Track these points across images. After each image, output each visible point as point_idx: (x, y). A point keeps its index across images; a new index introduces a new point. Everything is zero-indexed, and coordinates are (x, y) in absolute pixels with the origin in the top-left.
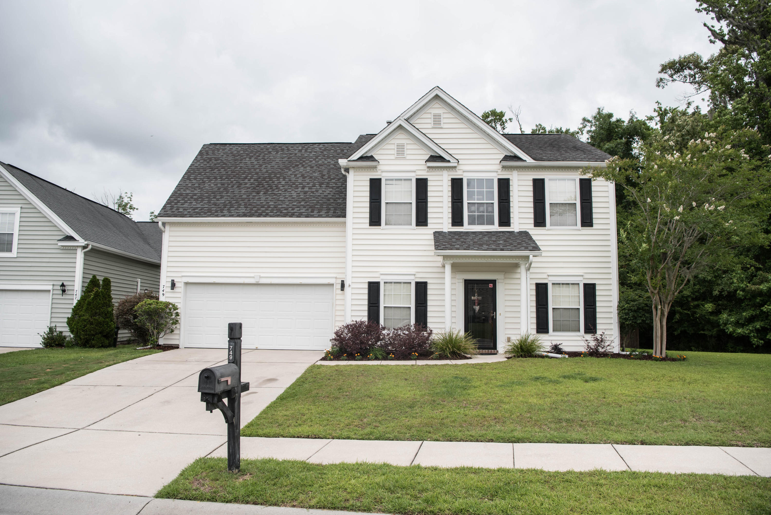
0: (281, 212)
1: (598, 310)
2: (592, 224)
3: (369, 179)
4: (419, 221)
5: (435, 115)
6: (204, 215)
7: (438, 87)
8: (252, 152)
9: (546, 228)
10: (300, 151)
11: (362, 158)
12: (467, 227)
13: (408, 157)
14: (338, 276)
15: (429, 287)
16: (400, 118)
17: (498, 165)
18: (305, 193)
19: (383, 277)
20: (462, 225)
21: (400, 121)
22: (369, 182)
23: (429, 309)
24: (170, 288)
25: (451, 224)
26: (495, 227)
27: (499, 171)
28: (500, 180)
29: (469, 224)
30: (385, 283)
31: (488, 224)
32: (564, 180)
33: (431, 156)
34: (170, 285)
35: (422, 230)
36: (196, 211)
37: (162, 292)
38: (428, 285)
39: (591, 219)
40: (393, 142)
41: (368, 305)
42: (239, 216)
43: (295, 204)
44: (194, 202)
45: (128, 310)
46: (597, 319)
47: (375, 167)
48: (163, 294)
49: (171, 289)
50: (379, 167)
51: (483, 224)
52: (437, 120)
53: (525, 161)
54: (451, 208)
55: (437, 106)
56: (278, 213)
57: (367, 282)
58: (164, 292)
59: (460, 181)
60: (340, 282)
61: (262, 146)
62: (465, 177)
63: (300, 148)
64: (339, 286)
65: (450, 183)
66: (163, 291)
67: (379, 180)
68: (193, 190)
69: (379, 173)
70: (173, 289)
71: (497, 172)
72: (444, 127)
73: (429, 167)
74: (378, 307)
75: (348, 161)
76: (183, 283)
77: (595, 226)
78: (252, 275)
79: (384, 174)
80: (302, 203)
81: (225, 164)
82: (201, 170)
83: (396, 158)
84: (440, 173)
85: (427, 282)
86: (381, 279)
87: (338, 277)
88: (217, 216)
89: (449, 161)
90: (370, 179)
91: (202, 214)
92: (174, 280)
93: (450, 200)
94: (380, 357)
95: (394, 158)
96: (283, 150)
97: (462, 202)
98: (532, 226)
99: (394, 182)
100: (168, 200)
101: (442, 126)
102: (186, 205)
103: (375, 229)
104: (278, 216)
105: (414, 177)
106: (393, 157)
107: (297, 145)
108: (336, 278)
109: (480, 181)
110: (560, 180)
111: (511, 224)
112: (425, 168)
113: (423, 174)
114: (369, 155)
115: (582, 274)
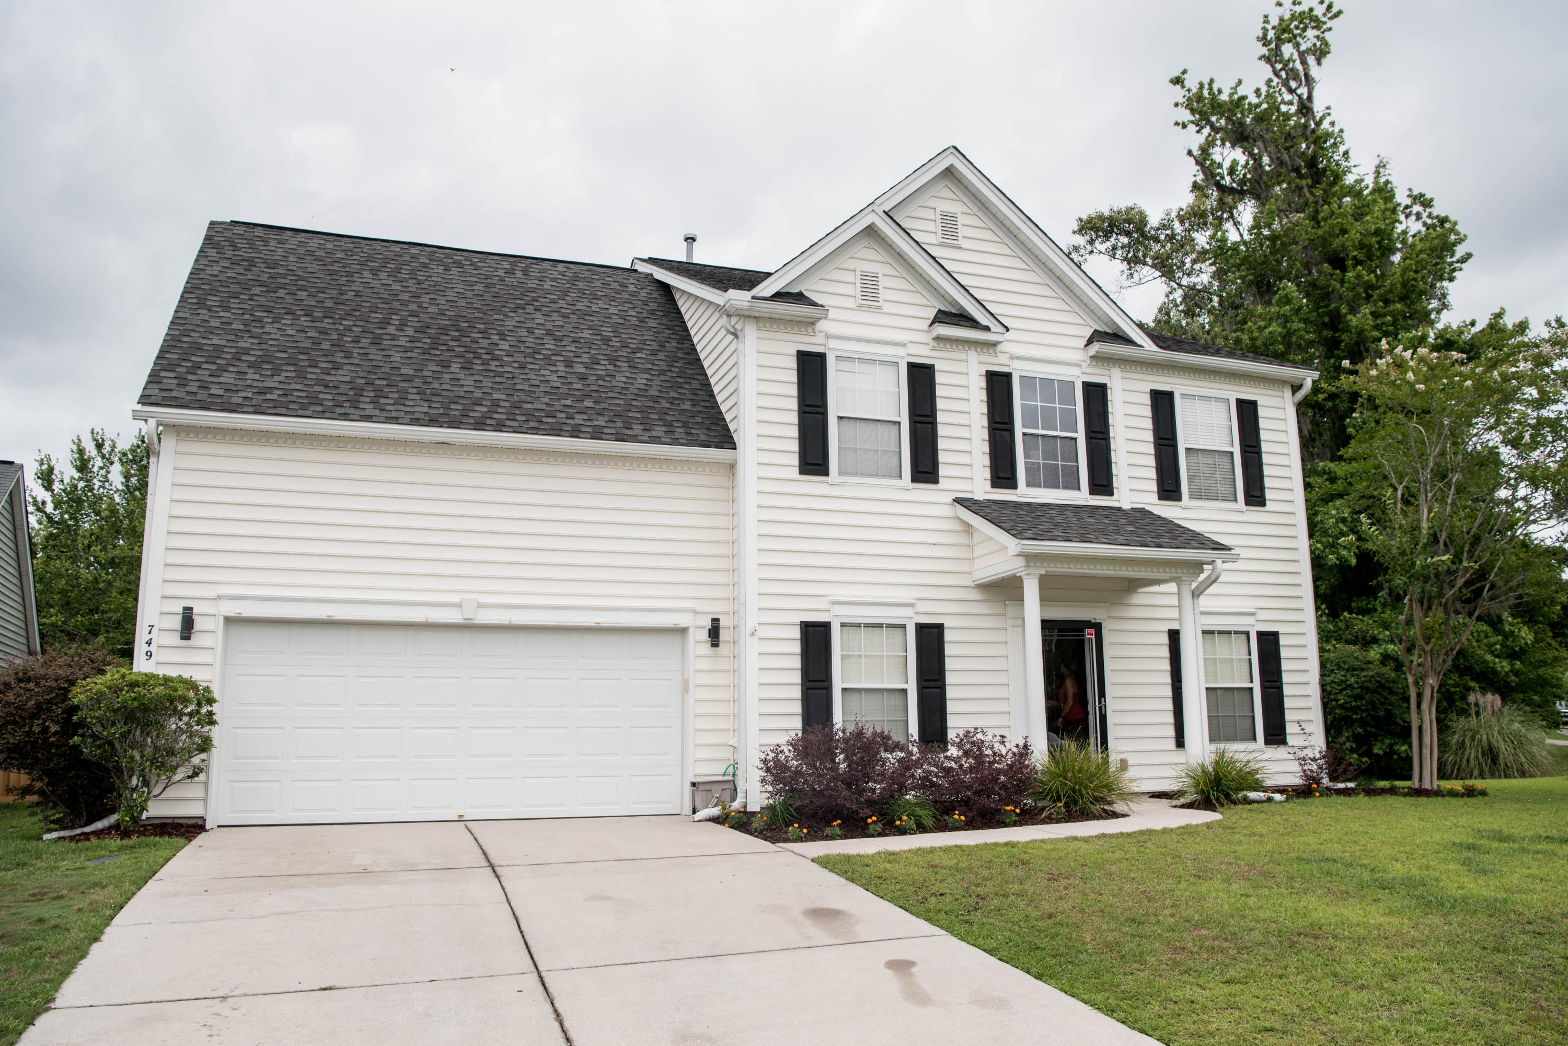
0: (540, 422)
1: (1287, 691)
2: (1265, 500)
3: (795, 353)
4: (920, 469)
5: (944, 216)
6: (300, 412)
7: (955, 148)
8: (371, 258)
9: (1182, 503)
10: (510, 272)
11: (779, 296)
12: (1024, 493)
13: (887, 308)
14: (700, 606)
15: (948, 636)
16: (874, 207)
17: (1081, 352)
18: (582, 378)
19: (838, 610)
20: (1014, 486)
21: (873, 215)
22: (795, 358)
23: (950, 693)
24: (178, 635)
25: (989, 483)
26: (1082, 496)
27: (1085, 365)
28: (1087, 386)
29: (1029, 484)
30: (843, 625)
31: (1066, 487)
32: (1208, 398)
33: (940, 311)
34: (176, 623)
35: (924, 491)
36: (269, 396)
37: (146, 648)
38: (946, 631)
39: (1262, 488)
40: (851, 264)
41: (803, 685)
42: (415, 422)
43: (569, 402)
44: (251, 371)
45: (38, 705)
46: (1287, 712)
47: (813, 323)
48: (149, 655)
49: (183, 638)
50: (822, 325)
51: (1056, 486)
52: (949, 224)
53: (1142, 346)
54: (987, 444)
55: (946, 193)
56: (532, 424)
57: (798, 622)
58: (153, 648)
59: (1005, 378)
60: (709, 624)
61: (397, 248)
62: (1018, 370)
63: (507, 266)
64: (704, 635)
65: (983, 383)
66: (149, 643)
67: (822, 357)
68: (233, 338)
69: (819, 339)
70: (188, 638)
71: (1079, 366)
72: (964, 246)
73: (938, 339)
74: (828, 689)
75: (753, 298)
76: (221, 620)
77: (1270, 506)
78: (456, 598)
79: (832, 344)
80: (588, 403)
81: (301, 278)
82: (235, 288)
83: (860, 306)
84: (961, 355)
85: (942, 625)
86: (834, 616)
87: (699, 609)
88: (345, 417)
89: (987, 329)
90: (798, 351)
91: (292, 406)
92: (191, 609)
93: (986, 424)
94: (929, 822)
95: (853, 306)
96: (459, 264)
97: (1011, 431)
98: (1154, 497)
99: (857, 367)
100: (158, 357)
101: (962, 243)
102: (227, 378)
103: (814, 484)
104: (536, 431)
105: (904, 357)
106: (851, 303)
107: (495, 257)
108: (695, 612)
109: (1047, 383)
110: (1201, 397)
111: (1115, 491)
112: (926, 338)
113: (923, 355)
114: (795, 290)
115: (1253, 610)
